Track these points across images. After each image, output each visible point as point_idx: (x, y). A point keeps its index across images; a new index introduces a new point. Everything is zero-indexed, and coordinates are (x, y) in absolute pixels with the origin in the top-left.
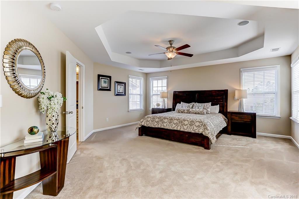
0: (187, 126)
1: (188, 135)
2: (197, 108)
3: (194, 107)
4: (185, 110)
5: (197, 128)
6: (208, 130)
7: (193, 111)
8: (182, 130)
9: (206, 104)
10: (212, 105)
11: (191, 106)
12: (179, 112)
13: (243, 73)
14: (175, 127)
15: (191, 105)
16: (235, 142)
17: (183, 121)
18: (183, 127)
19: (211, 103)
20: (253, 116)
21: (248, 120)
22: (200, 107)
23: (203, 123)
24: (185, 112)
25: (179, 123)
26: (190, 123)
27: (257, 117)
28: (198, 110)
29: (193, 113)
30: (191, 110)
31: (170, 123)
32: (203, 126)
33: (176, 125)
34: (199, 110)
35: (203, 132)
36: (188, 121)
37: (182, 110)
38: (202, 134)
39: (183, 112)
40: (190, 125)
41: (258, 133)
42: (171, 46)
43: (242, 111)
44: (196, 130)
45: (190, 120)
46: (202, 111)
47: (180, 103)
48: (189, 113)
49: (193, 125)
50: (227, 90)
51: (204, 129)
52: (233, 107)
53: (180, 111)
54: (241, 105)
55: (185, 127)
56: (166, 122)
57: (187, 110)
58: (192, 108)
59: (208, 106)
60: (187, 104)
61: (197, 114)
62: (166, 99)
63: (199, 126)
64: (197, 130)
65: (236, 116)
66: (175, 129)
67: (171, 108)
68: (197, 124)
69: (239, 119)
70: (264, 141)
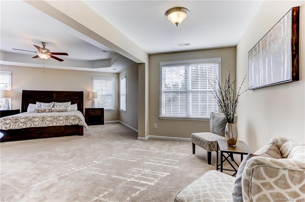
0: (63, 121)
1: (64, 129)
2: (58, 107)
3: (55, 106)
4: (46, 110)
5: (72, 121)
6: (82, 121)
7: (56, 110)
8: (58, 125)
9: (66, 103)
10: (71, 104)
11: (52, 106)
12: (39, 112)
13: (94, 80)
14: (49, 124)
15: (52, 104)
16: (94, 129)
17: (57, 117)
18: (59, 122)
19: (71, 102)
20: (102, 110)
21: (98, 113)
22: (61, 106)
23: (77, 117)
24: (46, 111)
25: (54, 120)
26: (65, 118)
27: (104, 111)
28: (60, 108)
29: (56, 111)
30: (53, 109)
31: (42, 121)
32: (77, 119)
33: (51, 122)
34: (62, 109)
35: (78, 123)
36: (63, 117)
37: (43, 110)
38: (78, 125)
39: (44, 112)
40: (65, 119)
41: (105, 122)
42: (44, 48)
43: (94, 108)
44: (72, 122)
45: (65, 115)
46: (65, 109)
47: (36, 104)
48: (52, 112)
49: (69, 119)
50: (83, 92)
51: (79, 121)
52: (87, 105)
53: (40, 110)
54: (93, 103)
55: (61, 122)
56: (37, 121)
57: (48, 109)
58: (53, 107)
59: (68, 105)
60: (47, 104)
61: (61, 112)
62: (10, 100)
63: (74, 120)
64: (74, 122)
65: (92, 111)
66: (51, 125)
67: (19, 110)
68: (72, 118)
69: (94, 114)
70: (109, 125)
